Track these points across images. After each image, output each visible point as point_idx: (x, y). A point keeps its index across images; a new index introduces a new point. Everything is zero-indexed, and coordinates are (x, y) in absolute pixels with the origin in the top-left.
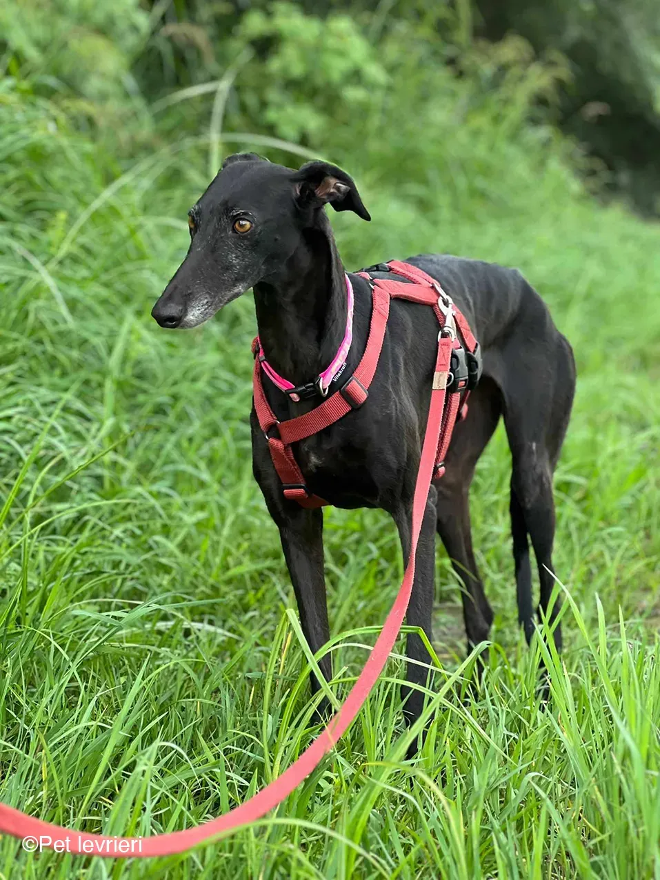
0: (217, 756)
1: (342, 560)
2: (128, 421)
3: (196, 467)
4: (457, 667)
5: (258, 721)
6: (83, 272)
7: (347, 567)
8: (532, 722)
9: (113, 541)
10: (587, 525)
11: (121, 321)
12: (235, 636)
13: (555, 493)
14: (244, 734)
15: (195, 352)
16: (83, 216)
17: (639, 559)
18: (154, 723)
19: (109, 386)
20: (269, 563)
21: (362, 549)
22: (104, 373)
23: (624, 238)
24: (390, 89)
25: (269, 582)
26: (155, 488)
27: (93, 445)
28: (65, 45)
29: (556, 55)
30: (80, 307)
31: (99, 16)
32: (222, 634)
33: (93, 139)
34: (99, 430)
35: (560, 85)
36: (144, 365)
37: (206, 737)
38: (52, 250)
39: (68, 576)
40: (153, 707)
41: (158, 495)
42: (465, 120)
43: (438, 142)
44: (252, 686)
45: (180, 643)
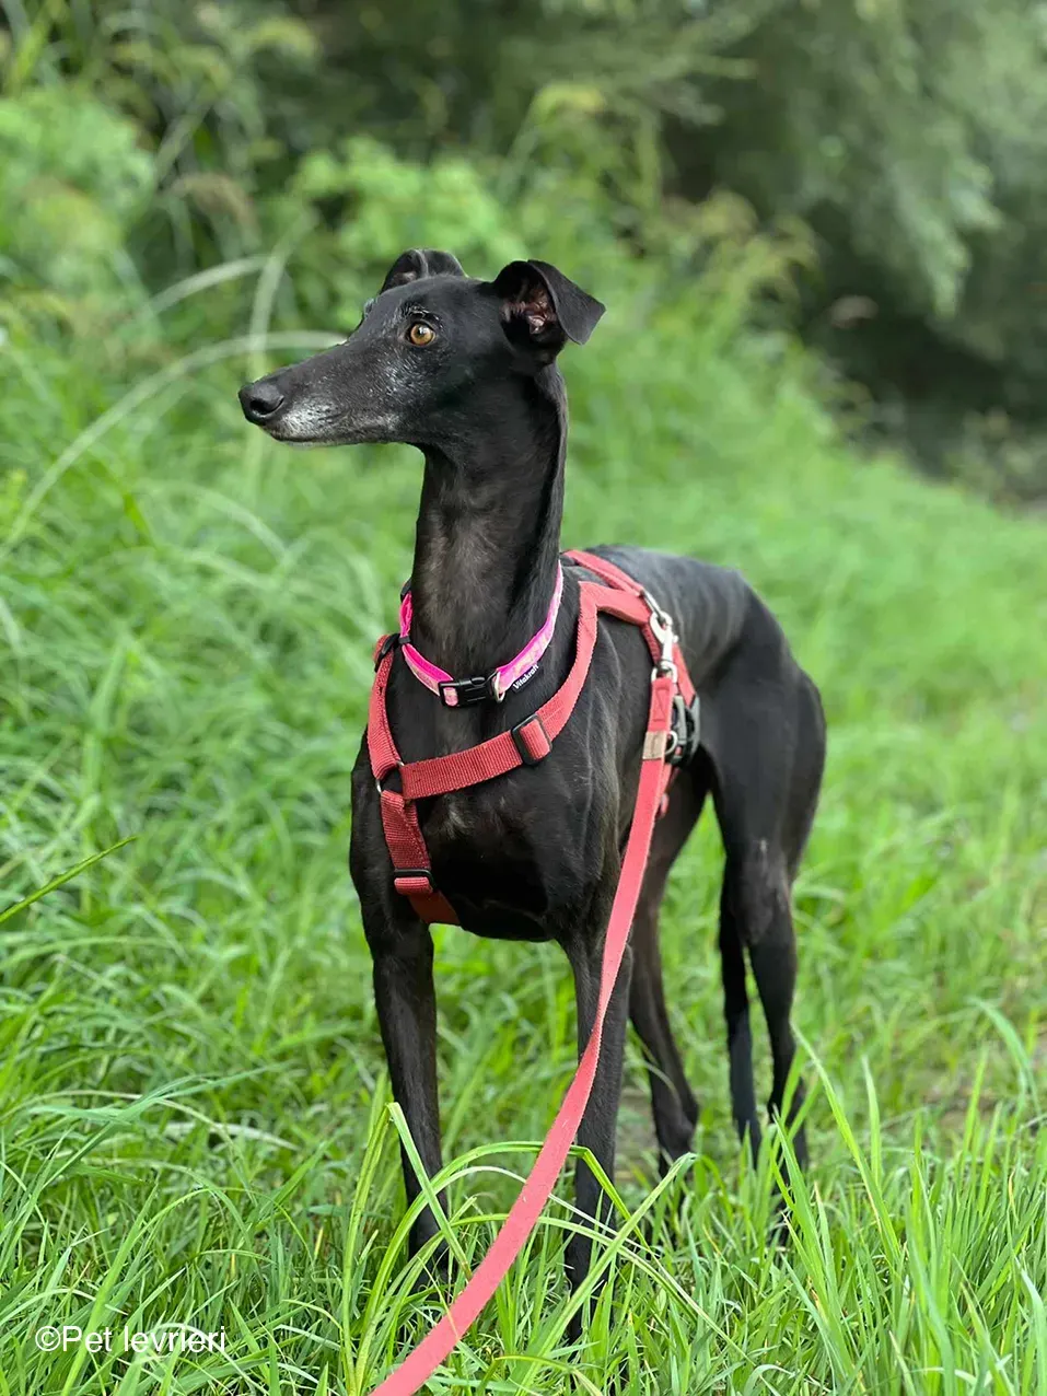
0: (264, 1342)
1: (460, 1022)
2: (122, 801)
3: (229, 873)
4: (645, 1193)
5: (328, 1284)
6: (47, 566)
7: (468, 1033)
8: (762, 1285)
9: (97, 995)
10: (845, 965)
11: (109, 644)
12: (290, 1146)
13: (795, 915)
14: (308, 1305)
15: (225, 692)
16: (51, 475)
17: (927, 1019)
18: (161, 1288)
19: (91, 745)
20: (345, 1026)
21: (491, 1005)
22: (84, 726)
23: (900, 509)
25: (345, 1056)
26: (163, 908)
27: (65, 837)
28: (20, 208)
29: (793, 224)
30: (44, 619)
31: (73, 160)
32: (270, 1142)
33: (65, 352)
34: (74, 815)
35: (797, 270)
36: (147, 712)
37: (244, 1309)
38: (1, 531)
39: (26, 1053)
40: (159, 1263)
41: (170, 918)
42: (649, 321)
44: (318, 1227)
45: (203, 1158)
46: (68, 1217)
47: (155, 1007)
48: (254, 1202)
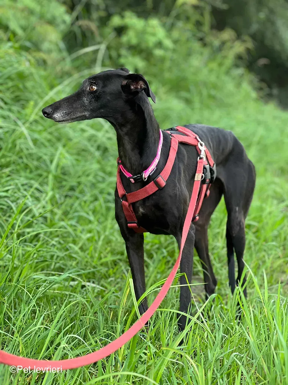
0: (96, 342)
1: (151, 256)
2: (58, 193)
4: (201, 305)
5: (114, 327)
6: (40, 128)
7: (153, 260)
8: (234, 331)
9: (51, 246)
10: (258, 243)
11: (56, 149)
12: (104, 289)
14: (109, 332)
15: (88, 163)
16: (42, 103)
17: (280, 259)
18: (68, 327)
19: (51, 177)
20: (119, 257)
21: (159, 252)
22: (49, 172)
23: (275, 118)
24: (174, 51)
25: (119, 265)
27: (43, 203)
28: (34, 29)
29: (246, 38)
30: (38, 142)
31: (49, 16)
32: (99, 288)
33: (45, 70)
34: (46, 196)
35: (248, 50)
36: (66, 169)
37: (91, 333)
38: (27, 118)
39: (32, 262)
40: (68, 319)
41: (71, 226)
42: (206, 64)
43: (195, 74)
44: (111, 311)
45: (80, 291)
46: (43, 306)
47: (67, 250)
48: (94, 303)
